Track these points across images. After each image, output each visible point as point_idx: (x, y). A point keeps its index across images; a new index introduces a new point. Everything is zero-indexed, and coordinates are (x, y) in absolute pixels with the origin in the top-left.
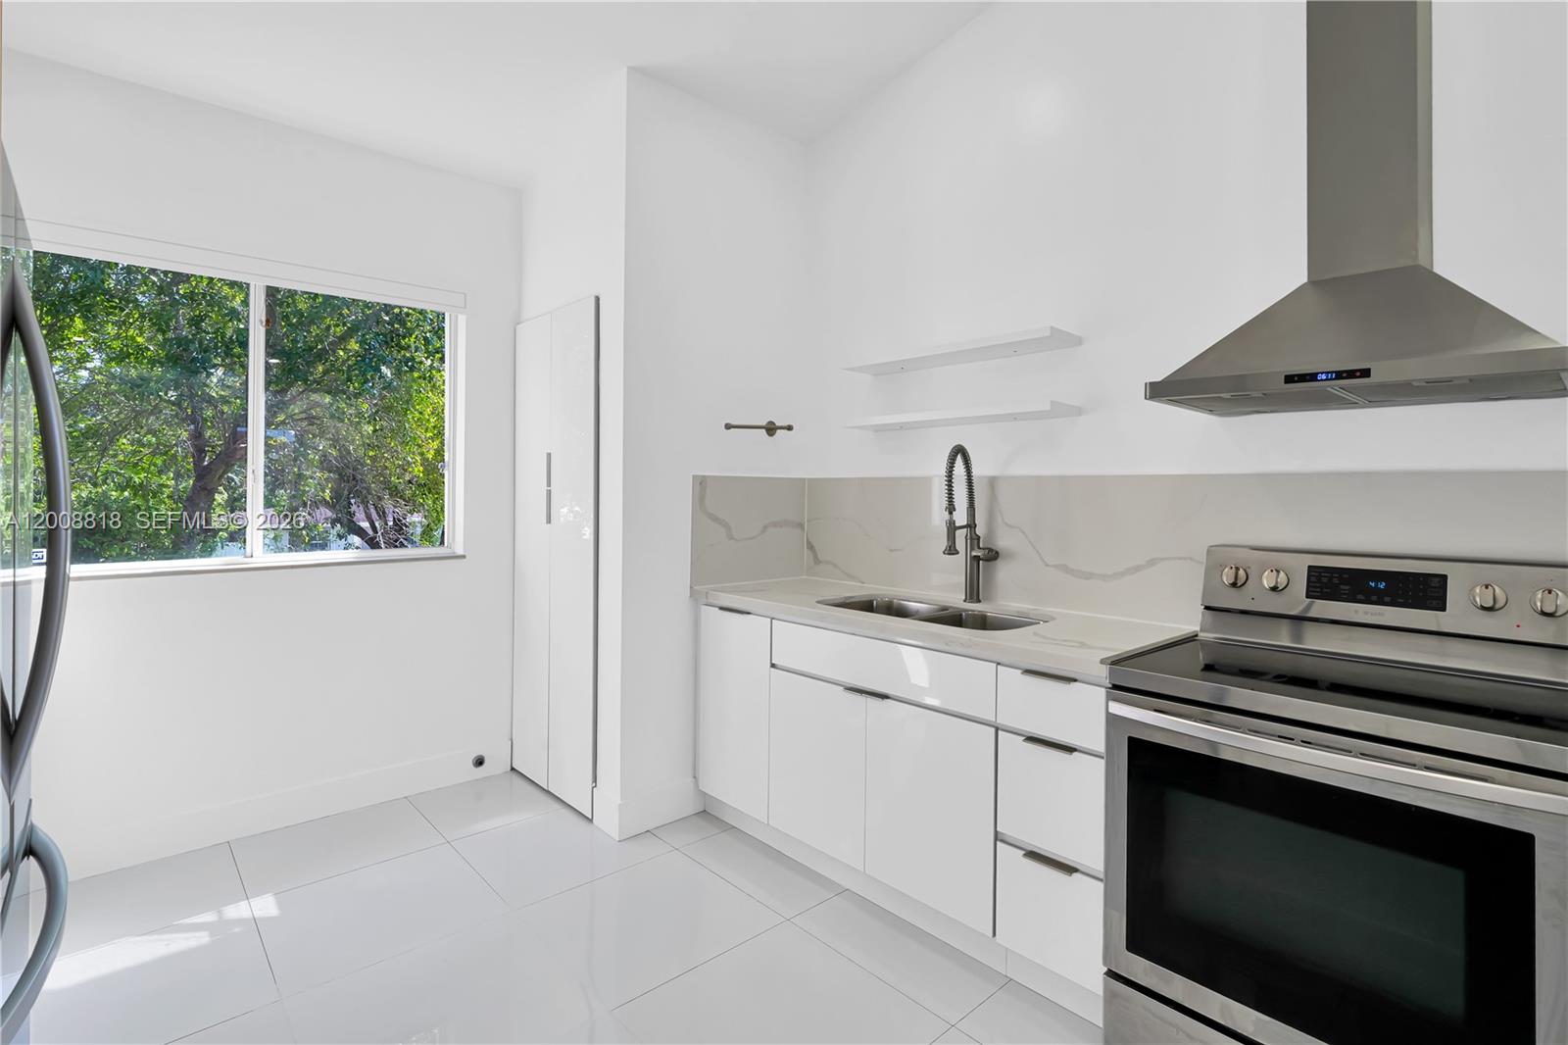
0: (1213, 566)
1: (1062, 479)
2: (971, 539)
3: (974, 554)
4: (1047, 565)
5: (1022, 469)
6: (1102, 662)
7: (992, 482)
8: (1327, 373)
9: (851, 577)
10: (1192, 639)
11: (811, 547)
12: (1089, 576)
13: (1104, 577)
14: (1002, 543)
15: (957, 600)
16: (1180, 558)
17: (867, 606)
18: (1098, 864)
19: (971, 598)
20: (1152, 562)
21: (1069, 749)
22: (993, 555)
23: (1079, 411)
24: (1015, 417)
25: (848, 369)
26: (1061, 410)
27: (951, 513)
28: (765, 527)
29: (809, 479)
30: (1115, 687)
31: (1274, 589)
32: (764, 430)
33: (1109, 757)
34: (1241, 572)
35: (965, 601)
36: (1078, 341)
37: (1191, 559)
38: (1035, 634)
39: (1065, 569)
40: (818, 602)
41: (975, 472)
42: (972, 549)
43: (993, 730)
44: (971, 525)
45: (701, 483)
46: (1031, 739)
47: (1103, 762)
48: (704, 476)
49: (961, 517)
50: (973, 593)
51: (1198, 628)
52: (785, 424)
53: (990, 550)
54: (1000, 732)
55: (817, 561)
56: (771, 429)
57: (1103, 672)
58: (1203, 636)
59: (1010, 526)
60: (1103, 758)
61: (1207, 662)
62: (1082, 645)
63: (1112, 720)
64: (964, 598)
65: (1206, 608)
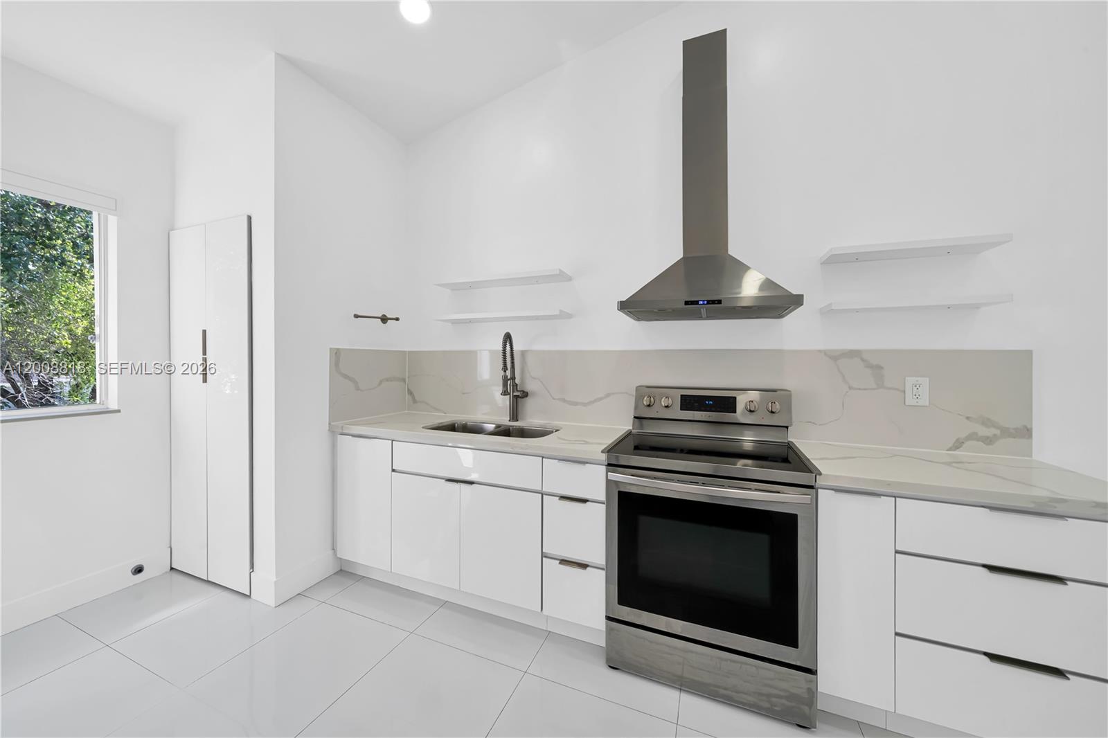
0: (639, 398)
1: (563, 354)
2: (513, 386)
3: (515, 394)
4: (555, 399)
5: (538, 347)
6: (602, 452)
7: (523, 353)
8: (703, 301)
9: (437, 410)
10: (629, 434)
11: (410, 393)
12: (576, 404)
13: (585, 405)
14: (530, 386)
15: (505, 421)
16: (621, 393)
17: (452, 428)
18: (601, 561)
19: (513, 419)
20: (608, 395)
21: (584, 501)
22: (525, 395)
23: (570, 316)
24: (537, 318)
25: (438, 285)
26: (564, 316)
27: (505, 371)
28: (381, 382)
29: (410, 352)
30: (609, 465)
31: (667, 407)
32: (380, 320)
33: (608, 502)
34: (652, 399)
35: (510, 421)
36: (570, 279)
37: (626, 393)
38: (559, 438)
39: (564, 400)
40: (423, 428)
41: (515, 348)
42: (513, 392)
43: (540, 495)
44: (513, 378)
45: (336, 354)
46: (563, 498)
47: (604, 506)
48: (338, 349)
49: (508, 373)
50: (514, 416)
51: (631, 428)
52: (394, 317)
53: (524, 392)
54: (544, 496)
55: (415, 401)
56: (384, 319)
57: (604, 457)
58: (634, 431)
59: (534, 378)
60: (604, 503)
61: (636, 444)
62: (587, 443)
63: (609, 482)
64: (509, 419)
65: (635, 417)
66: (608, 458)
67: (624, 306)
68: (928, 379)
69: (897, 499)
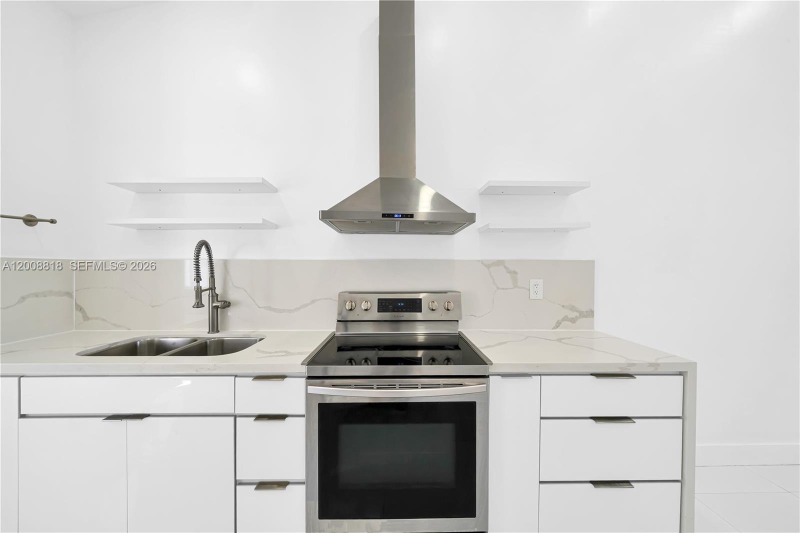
0: (342, 303)
1: (268, 262)
2: (212, 296)
3: (214, 305)
4: (259, 307)
5: (241, 256)
6: (302, 364)
7: (225, 263)
9: (117, 326)
10: (333, 337)
11: (80, 308)
12: (281, 311)
13: (290, 311)
14: (232, 296)
15: (202, 332)
16: (326, 299)
19: (213, 330)
20: (313, 302)
21: (282, 417)
22: (227, 305)
23: (277, 227)
24: (240, 226)
26: (266, 225)
27: (198, 282)
28: (26, 297)
30: (309, 378)
31: (366, 310)
32: (21, 221)
33: (307, 416)
34: (353, 303)
35: (208, 333)
36: (276, 190)
37: (330, 299)
38: (258, 351)
39: (269, 308)
40: (78, 354)
41: (214, 257)
42: (213, 302)
43: (232, 419)
44: (212, 288)
46: (260, 417)
47: (303, 420)
49: (205, 284)
50: (214, 326)
51: (335, 330)
53: (225, 302)
54: (237, 419)
55: (86, 318)
56: (31, 221)
57: (304, 370)
58: (338, 334)
59: (237, 287)
60: (303, 417)
61: (339, 346)
62: (288, 353)
63: (309, 396)
64: (208, 331)
65: (338, 321)
66: (308, 372)
67: (327, 216)
68: (542, 280)
69: (542, 377)
